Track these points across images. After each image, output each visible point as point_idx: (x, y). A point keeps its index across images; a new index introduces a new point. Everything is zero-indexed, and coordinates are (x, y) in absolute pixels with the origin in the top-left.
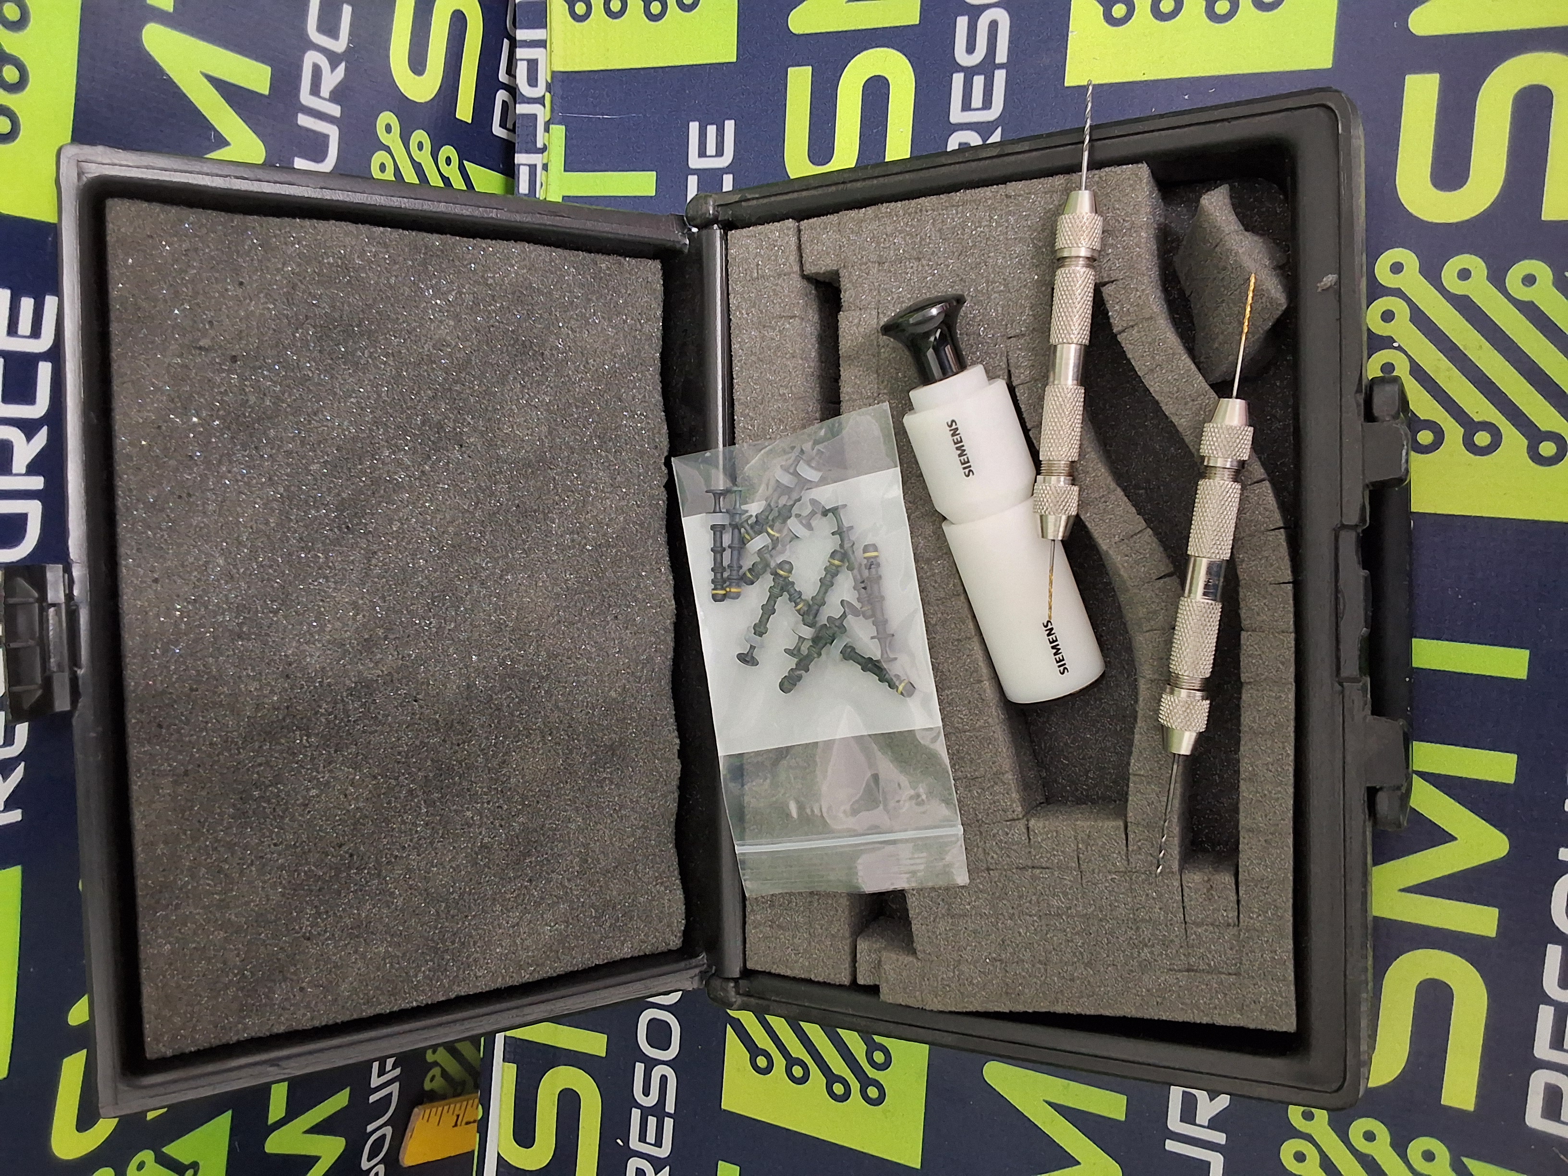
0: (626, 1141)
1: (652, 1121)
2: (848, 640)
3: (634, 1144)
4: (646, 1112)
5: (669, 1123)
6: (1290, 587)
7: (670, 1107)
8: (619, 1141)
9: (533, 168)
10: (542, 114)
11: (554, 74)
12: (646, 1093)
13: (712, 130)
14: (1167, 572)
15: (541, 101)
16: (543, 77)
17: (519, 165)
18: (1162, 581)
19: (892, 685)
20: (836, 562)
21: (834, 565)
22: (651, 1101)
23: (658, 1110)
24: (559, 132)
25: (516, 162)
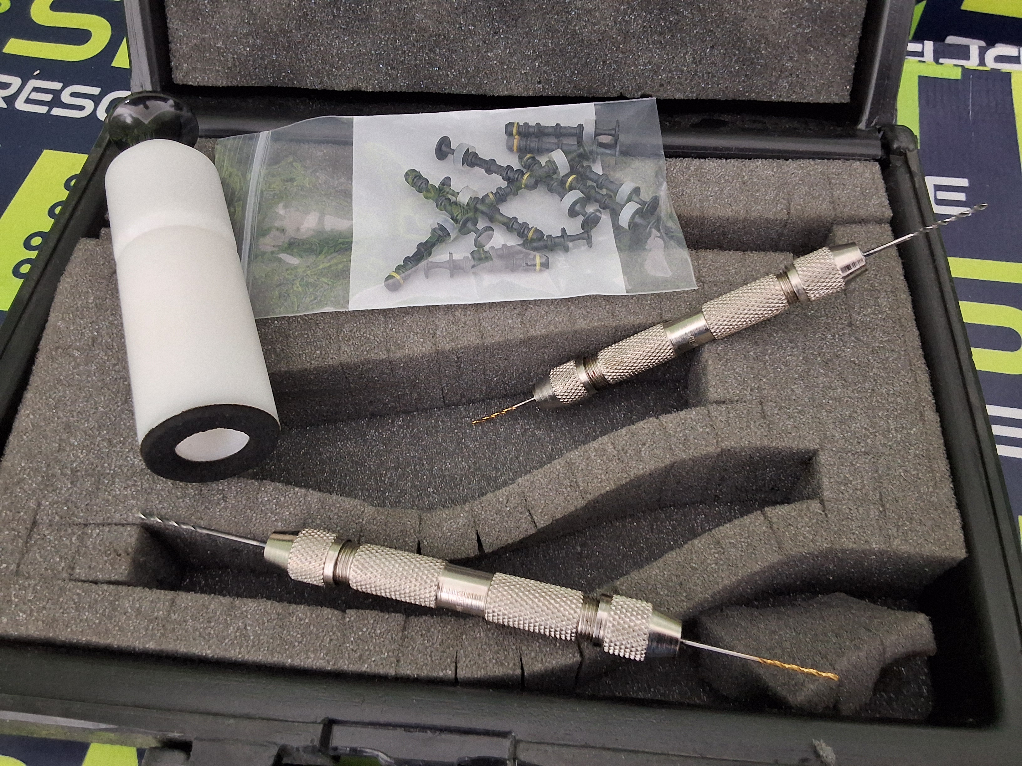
0: (38, 77)
1: (48, 97)
2: (453, 236)
3: (33, 83)
4: (57, 94)
5: (43, 110)
6: (450, 673)
7: (56, 111)
8: (38, 72)
9: (921, 54)
10: (973, 63)
11: (1008, 76)
12: (73, 95)
13: (962, 197)
14: (484, 545)
15: (982, 62)
16: (1005, 67)
17: (923, 44)
18: (475, 536)
19: (399, 269)
20: (530, 234)
21: (529, 232)
22: (65, 97)
23: (57, 102)
24: (957, 74)
25: (926, 42)
